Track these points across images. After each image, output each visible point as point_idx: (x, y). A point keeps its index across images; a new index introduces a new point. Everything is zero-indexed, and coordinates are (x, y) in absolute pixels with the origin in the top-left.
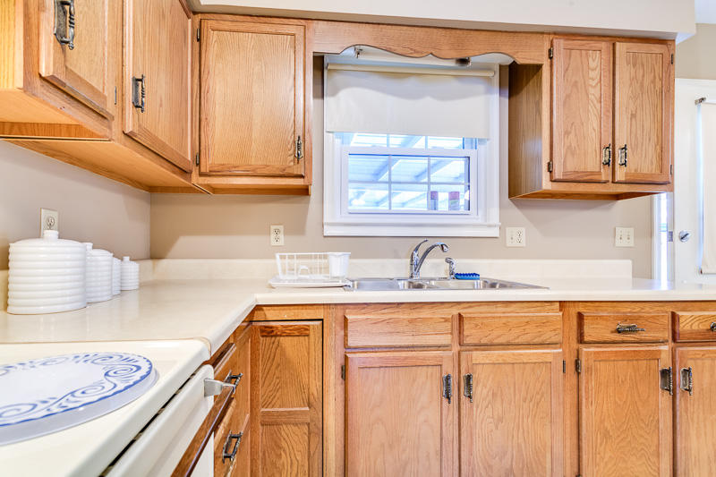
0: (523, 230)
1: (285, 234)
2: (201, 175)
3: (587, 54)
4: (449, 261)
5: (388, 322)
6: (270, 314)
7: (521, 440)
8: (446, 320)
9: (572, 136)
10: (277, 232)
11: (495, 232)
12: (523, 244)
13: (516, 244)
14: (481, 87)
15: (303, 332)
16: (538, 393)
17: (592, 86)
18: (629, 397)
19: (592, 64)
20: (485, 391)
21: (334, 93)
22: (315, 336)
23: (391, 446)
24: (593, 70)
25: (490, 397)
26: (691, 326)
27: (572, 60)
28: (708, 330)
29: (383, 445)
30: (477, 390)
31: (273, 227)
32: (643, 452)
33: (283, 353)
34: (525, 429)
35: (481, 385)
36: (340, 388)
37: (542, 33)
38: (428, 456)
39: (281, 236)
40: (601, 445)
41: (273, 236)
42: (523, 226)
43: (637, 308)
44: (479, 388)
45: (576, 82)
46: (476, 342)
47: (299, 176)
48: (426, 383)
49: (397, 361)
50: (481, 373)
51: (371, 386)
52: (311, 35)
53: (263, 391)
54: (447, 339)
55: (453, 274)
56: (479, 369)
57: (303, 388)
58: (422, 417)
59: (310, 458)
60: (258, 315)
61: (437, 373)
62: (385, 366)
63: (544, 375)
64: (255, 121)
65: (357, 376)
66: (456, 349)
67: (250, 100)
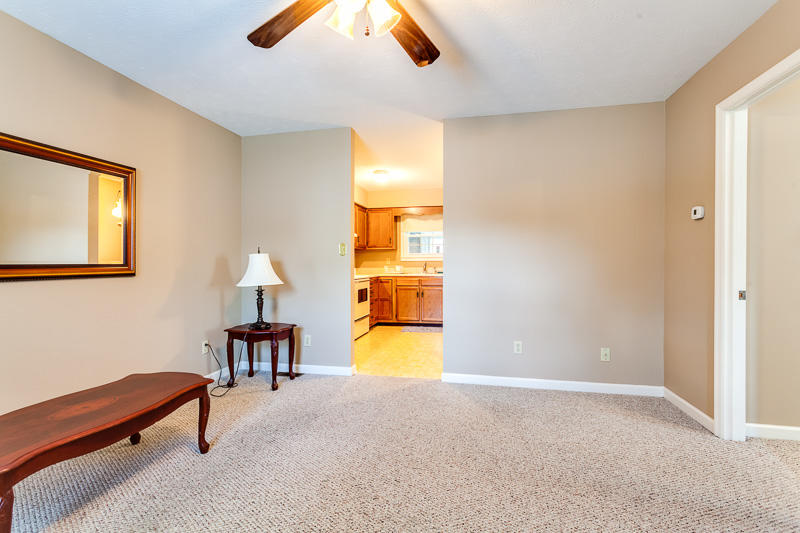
4: (435, 268)
6: (382, 278)
15: (388, 282)
22: (390, 283)
25: (428, 297)
30: (425, 295)
36: (396, 294)
38: (414, 309)
39: (390, 261)
46: (425, 285)
47: (390, 247)
48: (414, 293)
49: (407, 289)
50: (426, 293)
51: (402, 294)
52: (393, 212)
53: (380, 294)
54: (418, 284)
55: (436, 272)
56: (425, 291)
57: (388, 293)
58: (413, 301)
59: (389, 308)
60: (380, 278)
61: (416, 291)
62: (405, 290)
63: (440, 293)
64: (380, 234)
65: (399, 291)
66: (420, 286)
67: (379, 229)
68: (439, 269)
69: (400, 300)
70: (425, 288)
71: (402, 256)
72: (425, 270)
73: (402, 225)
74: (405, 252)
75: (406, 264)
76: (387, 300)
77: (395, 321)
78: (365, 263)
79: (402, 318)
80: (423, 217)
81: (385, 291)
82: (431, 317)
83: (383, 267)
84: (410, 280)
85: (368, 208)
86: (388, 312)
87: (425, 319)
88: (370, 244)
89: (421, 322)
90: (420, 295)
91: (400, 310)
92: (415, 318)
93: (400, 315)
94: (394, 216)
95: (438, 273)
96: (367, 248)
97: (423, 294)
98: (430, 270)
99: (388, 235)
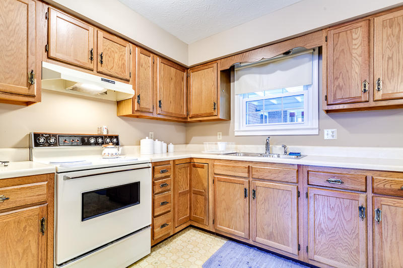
0: (335, 130)
1: (222, 135)
2: (191, 118)
3: (351, 32)
4: (284, 147)
5: (226, 166)
6: (195, 161)
7: (277, 221)
8: (246, 168)
9: (340, 80)
10: (220, 135)
11: (316, 132)
12: (336, 138)
13: (330, 138)
14: (307, 59)
15: (203, 167)
16: (285, 204)
17: (354, 49)
18: (337, 216)
19: (355, 37)
20: (261, 198)
21: (238, 79)
23: (228, 210)
24: (355, 40)
25: (263, 201)
26: (384, 185)
27: (340, 38)
28: (399, 190)
29: (225, 209)
30: (258, 196)
31: (218, 133)
32: (346, 247)
33: (198, 173)
34: (279, 217)
35: (259, 195)
36: (213, 187)
37: (322, 30)
38: (240, 217)
39: (221, 136)
40: (319, 236)
41: (218, 136)
42: (334, 128)
43: (345, 172)
44: (259, 196)
45: (343, 50)
46: (257, 177)
48: (239, 191)
49: (230, 181)
51: (221, 188)
52: (219, 65)
53: (193, 183)
54: (246, 175)
55: (285, 152)
56: (259, 189)
57: (203, 185)
58: (238, 203)
59: (205, 206)
60: (192, 161)
61: (243, 187)
62: (225, 181)
63: (288, 196)
64: (203, 98)
65: (217, 183)
66: (251, 179)
67: (202, 92)
69: (218, 199)
70: (258, 183)
71: (236, 129)
73: (236, 86)
76: (200, 193)
77: (212, 229)
78: (194, 139)
81: (199, 179)
82: (269, 239)
83: (203, 144)
84: (233, 167)
85: (189, 64)
86: (203, 213)
87: (259, 239)
88: (191, 114)
89: (251, 242)
90: (250, 194)
91: (218, 214)
92: (242, 234)
93: (218, 222)
94: (221, 71)
95: (291, 154)
96: (189, 120)
97: (254, 194)
98: (277, 149)
99: (213, 99)
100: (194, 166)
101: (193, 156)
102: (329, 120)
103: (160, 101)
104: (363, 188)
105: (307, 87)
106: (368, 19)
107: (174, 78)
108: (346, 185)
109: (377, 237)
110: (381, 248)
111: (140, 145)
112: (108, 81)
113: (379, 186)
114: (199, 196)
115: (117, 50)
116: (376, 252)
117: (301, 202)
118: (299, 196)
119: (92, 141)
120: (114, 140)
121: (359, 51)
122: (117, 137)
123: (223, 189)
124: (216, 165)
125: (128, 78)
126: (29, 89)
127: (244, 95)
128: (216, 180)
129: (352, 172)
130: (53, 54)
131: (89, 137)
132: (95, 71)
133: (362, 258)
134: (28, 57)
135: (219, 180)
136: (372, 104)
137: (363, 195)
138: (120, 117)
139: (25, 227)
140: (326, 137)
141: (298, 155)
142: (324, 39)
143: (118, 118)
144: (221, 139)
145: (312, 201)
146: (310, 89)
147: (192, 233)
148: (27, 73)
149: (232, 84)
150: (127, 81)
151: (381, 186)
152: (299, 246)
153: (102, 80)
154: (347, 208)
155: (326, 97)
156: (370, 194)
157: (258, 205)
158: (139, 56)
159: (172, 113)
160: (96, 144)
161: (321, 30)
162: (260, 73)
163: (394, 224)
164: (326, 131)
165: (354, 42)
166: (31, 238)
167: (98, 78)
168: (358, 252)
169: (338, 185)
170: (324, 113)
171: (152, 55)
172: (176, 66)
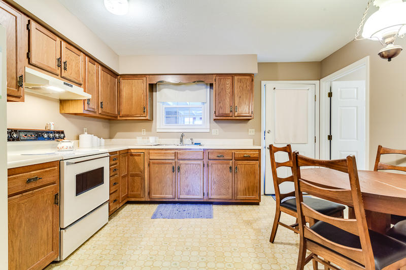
0: (218, 130)
2: (120, 117)
3: (225, 80)
4: (192, 139)
5: (159, 153)
6: (132, 151)
7: (192, 183)
8: (173, 153)
9: (221, 104)
10: (144, 131)
11: (208, 131)
12: (218, 134)
13: (215, 134)
14: (204, 87)
15: (139, 155)
16: (197, 172)
17: (227, 89)
18: (221, 173)
19: (227, 83)
21: (160, 91)
22: (142, 156)
23: (160, 183)
25: (184, 172)
26: (239, 156)
27: (221, 82)
28: (243, 157)
29: (158, 182)
30: (182, 170)
32: (225, 187)
33: (135, 160)
36: (148, 169)
38: (169, 186)
39: (145, 132)
41: (142, 132)
42: (217, 129)
43: (224, 151)
45: (223, 88)
46: (181, 158)
47: (145, 117)
48: (169, 168)
49: (161, 163)
50: (182, 166)
51: (155, 168)
52: (148, 79)
53: (131, 169)
54: (173, 158)
55: (192, 143)
56: (182, 165)
57: (139, 168)
58: (168, 176)
59: (141, 184)
60: (129, 151)
61: (171, 166)
62: (158, 164)
63: (199, 167)
64: (134, 102)
65: (152, 165)
66: (176, 160)
67: (132, 97)
68: (195, 141)
69: (153, 176)
70: (181, 162)
71: (158, 127)
72: (181, 141)
73: (158, 95)
74: (160, 122)
75: (162, 135)
76: (137, 175)
77: (148, 199)
78: (118, 134)
79: (156, 196)
80: (179, 87)
81: (136, 165)
82: (188, 195)
83: (136, 138)
84: (165, 153)
85: (120, 73)
86: (140, 189)
87: (182, 197)
88: (122, 113)
89: (176, 200)
90: (176, 169)
91: (153, 187)
92: (171, 196)
93: (153, 192)
94: (149, 84)
95: (195, 144)
96: (119, 118)
97: (179, 169)
98: (187, 141)
99: (142, 104)
100: (132, 155)
101: (130, 147)
102: (215, 124)
103: (101, 103)
104: (231, 158)
105: (203, 103)
106: (232, 75)
107: (109, 83)
108: (225, 158)
109: (236, 179)
110: (237, 183)
111: (79, 139)
112: (68, 85)
113: (236, 156)
114: (136, 178)
115: (74, 59)
116: (235, 186)
117: (205, 169)
118: (204, 166)
119: (46, 136)
120: (57, 135)
121: (229, 91)
122: (63, 132)
123: (157, 169)
124: (151, 153)
125: (82, 82)
126: (18, 90)
127: (163, 103)
128: (151, 163)
129: (227, 151)
130: (33, 61)
131: (42, 132)
132: (59, 76)
133: (230, 191)
134: (16, 63)
135: (154, 163)
136: (234, 118)
137: (231, 161)
138: (62, 114)
139: (46, 201)
140: (213, 134)
141: (199, 144)
142: (214, 80)
143: (61, 115)
144: (145, 134)
145: (210, 168)
146: (205, 105)
147: (129, 207)
148: (17, 77)
149: (154, 93)
150: (80, 85)
151: (237, 156)
152: (204, 193)
153: (65, 83)
154: (225, 169)
155: (215, 112)
156: (234, 160)
157: (181, 176)
158: (88, 64)
159: (108, 113)
160: (49, 138)
161: (213, 74)
162: (176, 90)
163: (242, 172)
164: (213, 130)
165: (227, 86)
166: (49, 209)
167: (62, 82)
168: (229, 189)
169: (221, 158)
170: (212, 120)
171: (96, 63)
172: (110, 73)
